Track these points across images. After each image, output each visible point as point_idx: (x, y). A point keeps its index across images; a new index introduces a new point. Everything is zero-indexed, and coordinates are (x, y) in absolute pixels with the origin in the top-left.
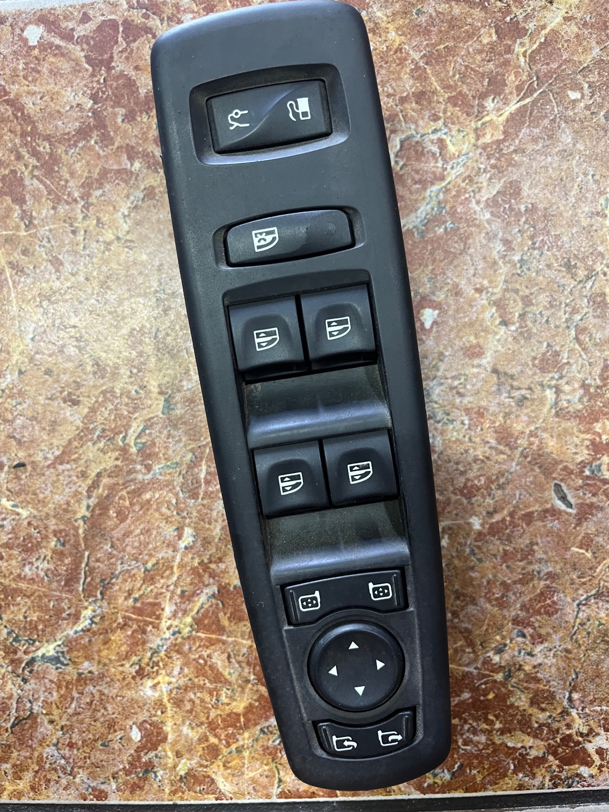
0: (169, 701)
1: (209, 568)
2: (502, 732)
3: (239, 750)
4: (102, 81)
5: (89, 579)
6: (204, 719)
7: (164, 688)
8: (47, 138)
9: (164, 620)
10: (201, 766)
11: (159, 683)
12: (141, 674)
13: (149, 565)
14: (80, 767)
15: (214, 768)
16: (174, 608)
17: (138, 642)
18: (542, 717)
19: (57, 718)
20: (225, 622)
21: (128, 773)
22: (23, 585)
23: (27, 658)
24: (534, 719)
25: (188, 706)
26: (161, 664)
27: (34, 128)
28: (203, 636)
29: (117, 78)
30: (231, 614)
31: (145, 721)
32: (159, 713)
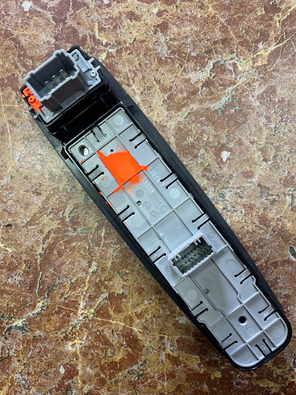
0: (80, 353)
1: (104, 283)
2: (257, 379)
3: (116, 382)
4: (60, 30)
5: (41, 287)
6: (98, 364)
7: (78, 346)
8: (31, 58)
9: (80, 310)
10: (96, 389)
11: (75, 343)
12: (66, 338)
13: (73, 281)
14: (33, 386)
15: (103, 390)
16: (85, 304)
17: (65, 322)
18: (279, 371)
19: (22, 359)
20: (111, 313)
21: (57, 390)
22: (7, 288)
23: (8, 326)
24: (274, 372)
25: (90, 357)
26: (77, 333)
27: (25, 52)
28: (100, 319)
29: (68, 28)
30: (115, 308)
31: (67, 363)
32: (75, 359)
